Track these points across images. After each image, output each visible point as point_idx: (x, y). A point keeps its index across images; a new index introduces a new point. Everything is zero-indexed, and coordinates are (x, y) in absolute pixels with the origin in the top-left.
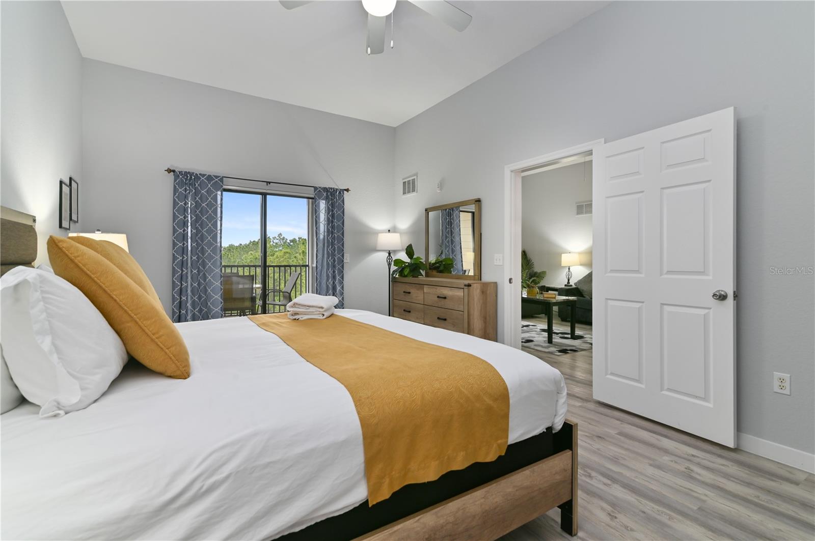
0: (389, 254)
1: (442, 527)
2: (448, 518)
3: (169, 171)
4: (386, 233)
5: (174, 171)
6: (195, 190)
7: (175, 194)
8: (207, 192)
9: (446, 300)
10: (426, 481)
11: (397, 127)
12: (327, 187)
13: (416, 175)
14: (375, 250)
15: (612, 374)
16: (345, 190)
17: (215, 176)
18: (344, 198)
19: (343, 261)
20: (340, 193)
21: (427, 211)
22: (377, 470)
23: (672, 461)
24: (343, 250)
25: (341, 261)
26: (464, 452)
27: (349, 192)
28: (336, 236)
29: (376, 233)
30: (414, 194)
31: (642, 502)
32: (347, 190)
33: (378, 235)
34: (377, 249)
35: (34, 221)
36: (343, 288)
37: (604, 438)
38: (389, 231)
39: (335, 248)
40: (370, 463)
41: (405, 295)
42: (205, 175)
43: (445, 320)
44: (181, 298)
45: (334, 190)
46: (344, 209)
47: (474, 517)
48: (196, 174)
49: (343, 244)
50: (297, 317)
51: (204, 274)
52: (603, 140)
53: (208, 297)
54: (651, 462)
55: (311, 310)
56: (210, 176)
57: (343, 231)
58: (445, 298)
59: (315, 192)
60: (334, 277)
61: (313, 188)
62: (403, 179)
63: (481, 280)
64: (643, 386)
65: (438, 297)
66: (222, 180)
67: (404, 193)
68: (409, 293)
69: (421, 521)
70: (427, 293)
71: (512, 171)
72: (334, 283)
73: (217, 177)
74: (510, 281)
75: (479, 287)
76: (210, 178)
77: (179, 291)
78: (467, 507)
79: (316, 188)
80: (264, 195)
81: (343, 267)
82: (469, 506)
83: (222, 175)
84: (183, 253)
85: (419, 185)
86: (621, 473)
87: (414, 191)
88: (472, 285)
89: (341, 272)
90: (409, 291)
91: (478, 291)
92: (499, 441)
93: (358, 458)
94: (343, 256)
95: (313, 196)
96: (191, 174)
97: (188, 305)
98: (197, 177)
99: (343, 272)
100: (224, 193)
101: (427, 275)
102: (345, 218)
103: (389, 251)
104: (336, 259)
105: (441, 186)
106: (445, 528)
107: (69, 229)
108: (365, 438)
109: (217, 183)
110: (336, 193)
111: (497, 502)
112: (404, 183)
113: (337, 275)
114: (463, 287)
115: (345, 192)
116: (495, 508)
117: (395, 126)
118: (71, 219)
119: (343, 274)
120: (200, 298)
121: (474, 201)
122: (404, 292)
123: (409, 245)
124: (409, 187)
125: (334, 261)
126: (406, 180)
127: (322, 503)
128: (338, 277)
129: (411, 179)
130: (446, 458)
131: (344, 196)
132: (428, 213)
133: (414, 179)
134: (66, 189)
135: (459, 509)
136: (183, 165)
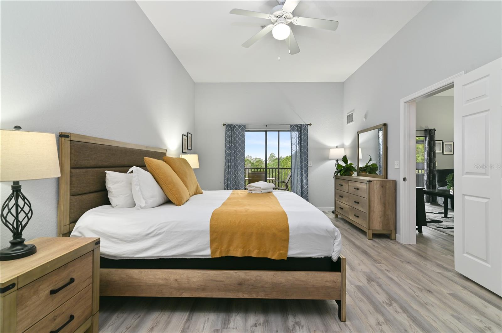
0: (337, 161)
1: (248, 280)
2: (252, 278)
3: (224, 125)
4: (335, 148)
5: (225, 125)
6: (234, 132)
7: (226, 135)
8: (239, 133)
9: (359, 191)
10: (236, 256)
11: (345, 81)
12: (298, 124)
13: (354, 110)
14: (327, 159)
15: (468, 253)
16: (309, 125)
17: (242, 125)
18: (308, 130)
19: (307, 165)
20: (305, 126)
21: (358, 134)
22: (215, 245)
23: (478, 320)
24: (307, 159)
25: (306, 166)
26: (258, 250)
27: (311, 125)
28: (303, 151)
29: (328, 149)
30: (353, 123)
31: (412, 327)
32: (310, 125)
33: (330, 149)
34: (330, 158)
35: (167, 151)
36: (307, 181)
37: (432, 292)
38: (337, 147)
39: (302, 158)
40: (212, 241)
41: (340, 187)
42: (238, 125)
43: (358, 203)
44: (228, 182)
45: (302, 126)
46: (308, 136)
47: (267, 283)
48: (234, 125)
49: (307, 156)
50: (251, 192)
51: (237, 172)
52: (464, 72)
53: (239, 183)
54: (455, 314)
55: (256, 189)
56: (240, 125)
57: (308, 148)
58: (358, 189)
59: (291, 127)
60: (302, 175)
61: (290, 126)
62: (347, 114)
63: (387, 178)
64: (489, 266)
65: (355, 188)
66: (245, 127)
67: (348, 123)
68: (342, 185)
69: (238, 273)
70: (350, 186)
71: (406, 102)
72: (302, 178)
73: (243, 125)
74: (405, 179)
75: (379, 183)
76: (240, 126)
77: (227, 179)
78: (263, 277)
79: (291, 126)
80: (266, 132)
81: (307, 169)
82: (263, 276)
83: (245, 124)
84: (229, 162)
85: (355, 117)
86: (418, 311)
87: (352, 121)
88: (372, 181)
89: (306, 172)
90: (342, 184)
91: (378, 185)
92: (281, 252)
93: (208, 239)
94: (307, 162)
95: (290, 130)
96: (232, 125)
97: (231, 185)
98: (235, 126)
99: (307, 172)
100: (246, 132)
101: (358, 175)
102: (309, 141)
103: (337, 159)
104: (303, 165)
105: (366, 116)
106: (250, 281)
107: (187, 153)
108: (210, 232)
109: (243, 128)
110: (303, 127)
111: (281, 281)
112: (348, 116)
113: (304, 173)
114: (366, 182)
115: (309, 126)
116: (280, 284)
117: (343, 81)
118: (188, 149)
119: (308, 173)
120: (236, 182)
121: (382, 125)
122: (340, 185)
123: (345, 156)
124: (350, 118)
125: (302, 165)
126: (349, 114)
127: (193, 250)
128: (304, 175)
129: (351, 113)
130: (248, 250)
131: (308, 128)
132: (359, 135)
133: (353, 113)
134: (185, 138)
135: (258, 276)
136: (229, 122)
